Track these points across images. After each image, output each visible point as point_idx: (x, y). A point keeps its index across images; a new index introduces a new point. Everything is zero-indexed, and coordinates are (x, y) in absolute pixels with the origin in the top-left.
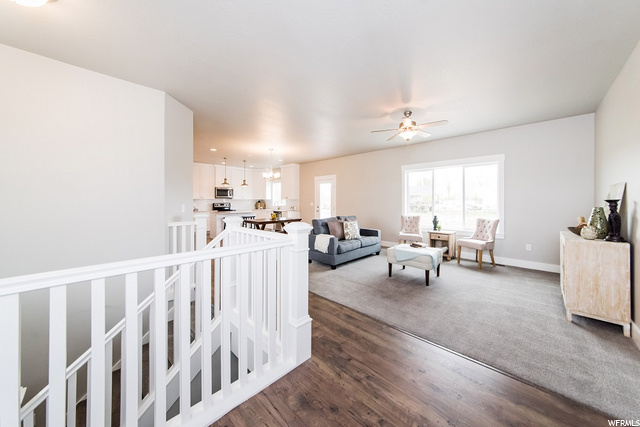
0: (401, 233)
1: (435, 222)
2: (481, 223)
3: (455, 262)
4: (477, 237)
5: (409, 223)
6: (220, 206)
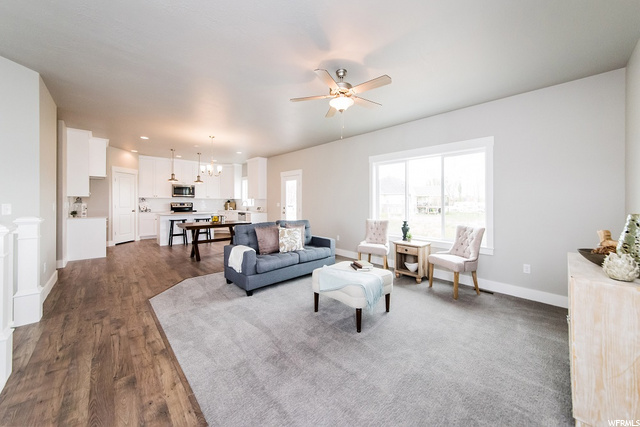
0: (363, 244)
1: (405, 230)
2: (462, 232)
3: (426, 284)
4: (456, 251)
5: (374, 230)
6: (179, 206)
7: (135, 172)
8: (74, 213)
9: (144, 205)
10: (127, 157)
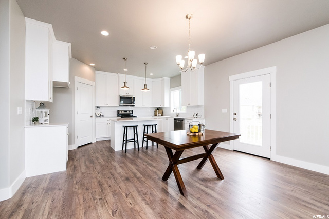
6: (123, 113)
7: (92, 83)
8: (35, 120)
9: (99, 112)
10: (87, 69)
